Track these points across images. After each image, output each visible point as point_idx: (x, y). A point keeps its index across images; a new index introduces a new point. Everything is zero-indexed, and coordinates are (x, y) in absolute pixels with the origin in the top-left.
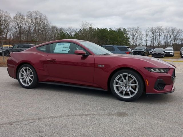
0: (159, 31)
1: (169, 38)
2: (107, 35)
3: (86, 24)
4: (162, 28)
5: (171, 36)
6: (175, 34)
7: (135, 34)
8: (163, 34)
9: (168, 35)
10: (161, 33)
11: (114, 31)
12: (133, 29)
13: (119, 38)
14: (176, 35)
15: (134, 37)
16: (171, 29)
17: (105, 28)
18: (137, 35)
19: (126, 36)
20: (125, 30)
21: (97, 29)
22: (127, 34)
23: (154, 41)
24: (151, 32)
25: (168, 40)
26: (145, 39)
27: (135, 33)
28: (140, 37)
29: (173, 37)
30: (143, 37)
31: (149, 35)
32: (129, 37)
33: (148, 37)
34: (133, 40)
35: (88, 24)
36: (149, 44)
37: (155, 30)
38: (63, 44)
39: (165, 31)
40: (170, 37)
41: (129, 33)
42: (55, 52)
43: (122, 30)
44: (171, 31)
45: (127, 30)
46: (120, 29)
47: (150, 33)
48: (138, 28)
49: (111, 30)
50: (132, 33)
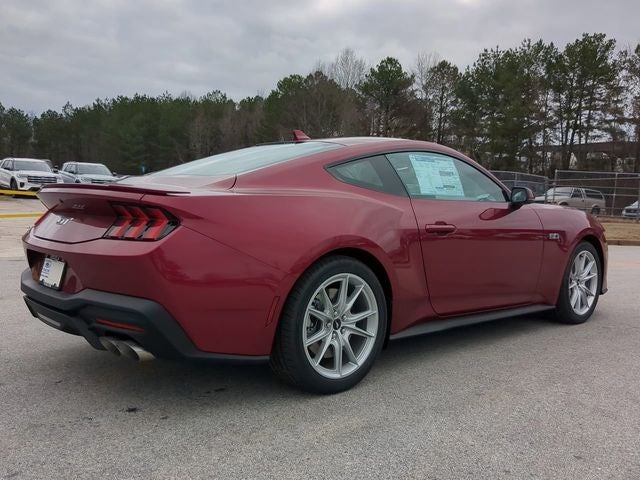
42: (423, 192)
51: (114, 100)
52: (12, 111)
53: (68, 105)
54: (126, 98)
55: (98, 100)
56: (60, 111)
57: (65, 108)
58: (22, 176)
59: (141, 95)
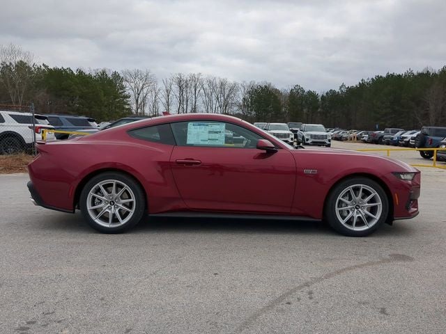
0: (193, 85)
1: (214, 102)
2: (74, 86)
3: (13, 52)
4: (200, 77)
5: (219, 96)
6: (227, 93)
7: (142, 88)
8: (202, 91)
9: (213, 95)
10: (198, 90)
11: (90, 77)
12: (136, 75)
13: (105, 95)
14: (228, 96)
15: (139, 94)
16: (218, 82)
17: (65, 68)
18: (145, 90)
19: (121, 91)
20: (116, 75)
21: (43, 68)
22: (122, 86)
23: (185, 106)
24: (177, 86)
25: (214, 106)
26: (164, 101)
27: (141, 85)
28: (154, 95)
29: (222, 98)
30: (160, 96)
31: (172, 92)
32: (127, 93)
33: (170, 95)
34: (137, 101)
35: (20, 53)
36: (174, 112)
37: (186, 82)
38: (207, 125)
39: (206, 86)
40: (218, 99)
41: (128, 84)
42: (188, 142)
43: (110, 76)
44: (218, 86)
45: (121, 75)
46: (104, 73)
47: (175, 88)
48: (147, 74)
49: (81, 72)
50: (133, 85)
51: (373, 79)
52: (309, 92)
53: (343, 85)
54: (381, 77)
55: (362, 80)
56: (337, 90)
57: (341, 87)
58: (308, 135)
59: (391, 73)
